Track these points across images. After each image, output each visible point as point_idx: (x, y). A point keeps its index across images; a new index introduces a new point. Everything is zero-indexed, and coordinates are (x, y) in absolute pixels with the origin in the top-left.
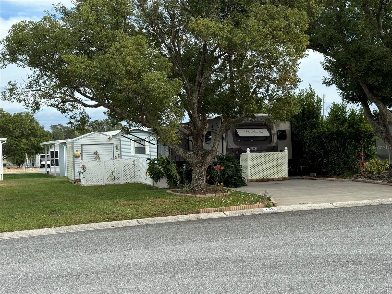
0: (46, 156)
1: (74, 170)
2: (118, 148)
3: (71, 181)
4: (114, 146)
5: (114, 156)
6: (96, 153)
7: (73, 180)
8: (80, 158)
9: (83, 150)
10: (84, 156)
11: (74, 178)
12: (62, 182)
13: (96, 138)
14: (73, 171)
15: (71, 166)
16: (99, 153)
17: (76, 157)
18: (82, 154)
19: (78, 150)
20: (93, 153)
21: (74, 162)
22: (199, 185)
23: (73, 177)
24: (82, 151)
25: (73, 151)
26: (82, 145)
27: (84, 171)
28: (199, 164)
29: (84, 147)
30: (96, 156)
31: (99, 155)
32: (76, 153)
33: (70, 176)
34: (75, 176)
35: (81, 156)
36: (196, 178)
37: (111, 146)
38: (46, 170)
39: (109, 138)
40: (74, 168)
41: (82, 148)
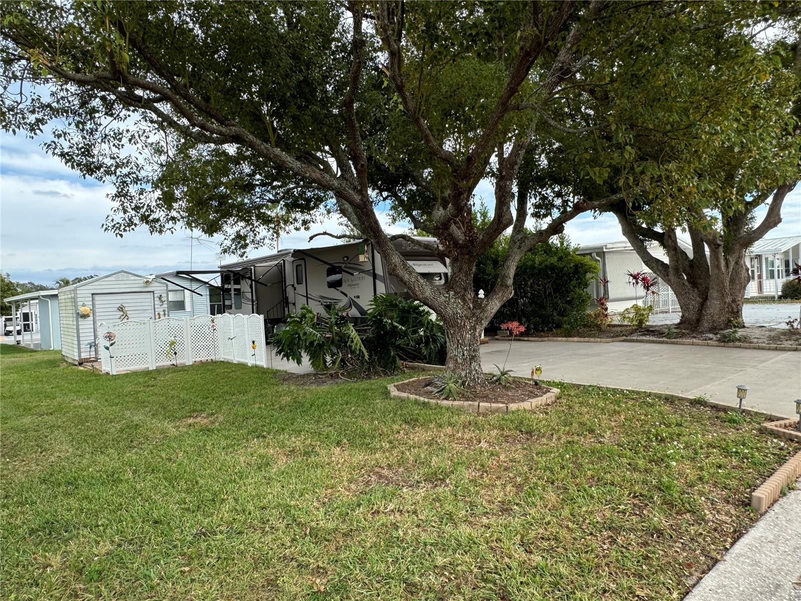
0: (14, 320)
1: (79, 341)
2: (163, 299)
3: (70, 361)
4: (156, 296)
5: (156, 313)
6: (121, 309)
7: (77, 358)
8: (91, 318)
9: (97, 303)
10: (97, 314)
11: (80, 356)
12: (53, 363)
13: (122, 282)
14: (76, 342)
15: (72, 334)
16: (126, 309)
17: (81, 317)
18: (93, 310)
19: (86, 303)
20: (116, 309)
21: (78, 326)
22: (474, 373)
23: (76, 354)
24: (93, 305)
25: (76, 306)
26: (92, 294)
27: (112, 345)
28: (469, 319)
29: (97, 298)
30: (122, 313)
31: (128, 313)
32: (82, 310)
33: (67, 351)
34: (80, 353)
35: (91, 315)
36: (463, 355)
37: (150, 295)
38: (15, 338)
39: (147, 282)
40: (78, 337)
41: (93, 299)
